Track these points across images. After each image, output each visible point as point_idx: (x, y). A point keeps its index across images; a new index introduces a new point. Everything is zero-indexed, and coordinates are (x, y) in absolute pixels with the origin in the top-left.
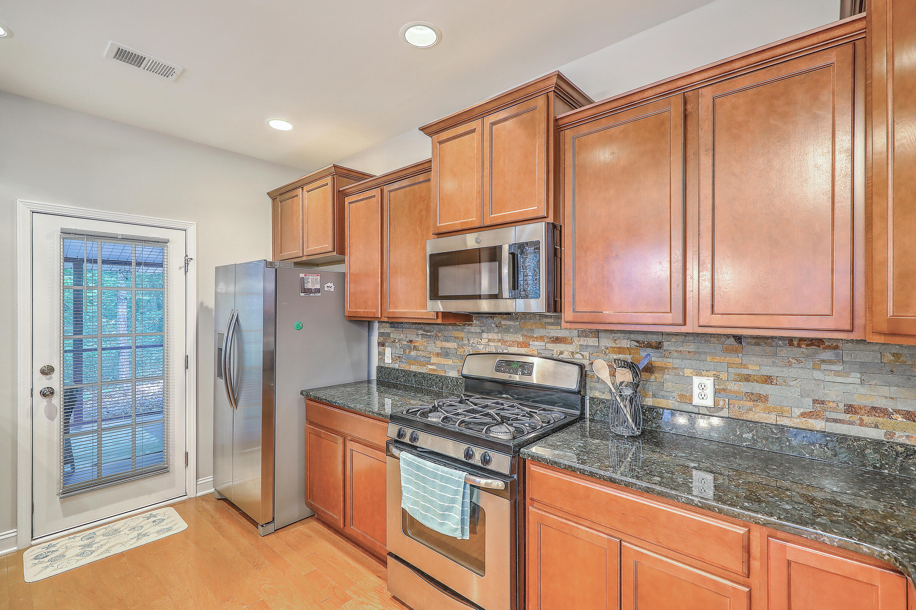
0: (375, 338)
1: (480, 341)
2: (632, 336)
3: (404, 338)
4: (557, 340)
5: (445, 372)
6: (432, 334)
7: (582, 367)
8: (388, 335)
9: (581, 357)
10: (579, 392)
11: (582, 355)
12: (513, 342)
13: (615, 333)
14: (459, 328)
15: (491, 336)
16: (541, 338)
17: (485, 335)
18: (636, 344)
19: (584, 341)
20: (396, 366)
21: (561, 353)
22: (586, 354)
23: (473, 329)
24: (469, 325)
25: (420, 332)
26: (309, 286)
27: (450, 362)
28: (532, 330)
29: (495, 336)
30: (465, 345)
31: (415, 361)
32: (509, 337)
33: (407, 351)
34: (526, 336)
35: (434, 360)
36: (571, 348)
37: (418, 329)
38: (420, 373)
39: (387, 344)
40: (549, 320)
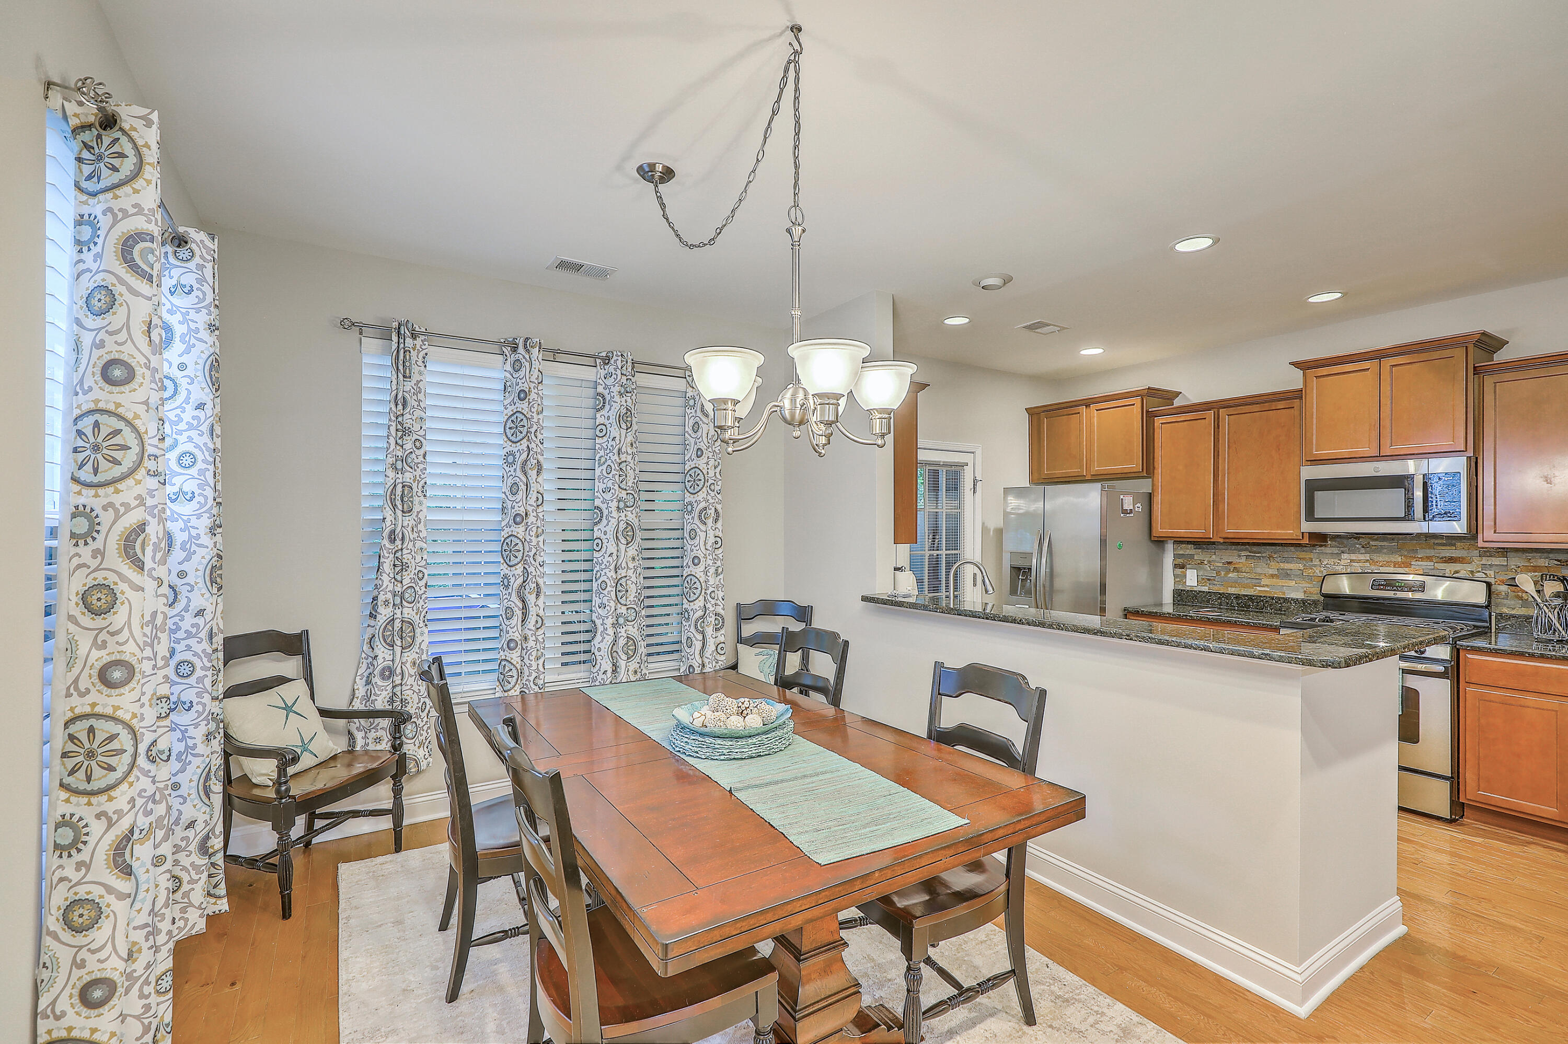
0: (1169, 559)
1: (1339, 562)
2: (1551, 555)
3: (1218, 559)
4: (1451, 560)
5: (1284, 593)
6: (1263, 555)
7: (1489, 585)
8: (1192, 556)
9: (1484, 576)
10: (1487, 607)
11: (1486, 574)
12: (1388, 562)
13: (1529, 553)
14: (1305, 549)
15: (1353, 557)
16: (1429, 558)
17: (1345, 556)
18: (1556, 562)
19: (1485, 561)
20: (1205, 589)
21: (1457, 572)
22: (1492, 573)
23: (1328, 550)
24: (1321, 546)
25: (1243, 553)
26: (1125, 507)
27: (1293, 583)
28: (1416, 551)
29: (1362, 557)
30: (1315, 566)
31: (1235, 583)
32: (1381, 558)
33: (1223, 573)
34: (1405, 556)
35: (1265, 581)
36: (1469, 567)
37: (1240, 550)
38: (1244, 595)
39: (1188, 566)
40: (1440, 541)
